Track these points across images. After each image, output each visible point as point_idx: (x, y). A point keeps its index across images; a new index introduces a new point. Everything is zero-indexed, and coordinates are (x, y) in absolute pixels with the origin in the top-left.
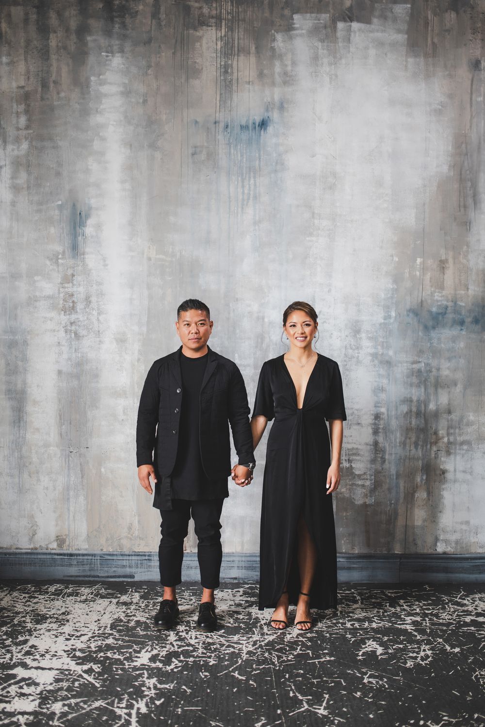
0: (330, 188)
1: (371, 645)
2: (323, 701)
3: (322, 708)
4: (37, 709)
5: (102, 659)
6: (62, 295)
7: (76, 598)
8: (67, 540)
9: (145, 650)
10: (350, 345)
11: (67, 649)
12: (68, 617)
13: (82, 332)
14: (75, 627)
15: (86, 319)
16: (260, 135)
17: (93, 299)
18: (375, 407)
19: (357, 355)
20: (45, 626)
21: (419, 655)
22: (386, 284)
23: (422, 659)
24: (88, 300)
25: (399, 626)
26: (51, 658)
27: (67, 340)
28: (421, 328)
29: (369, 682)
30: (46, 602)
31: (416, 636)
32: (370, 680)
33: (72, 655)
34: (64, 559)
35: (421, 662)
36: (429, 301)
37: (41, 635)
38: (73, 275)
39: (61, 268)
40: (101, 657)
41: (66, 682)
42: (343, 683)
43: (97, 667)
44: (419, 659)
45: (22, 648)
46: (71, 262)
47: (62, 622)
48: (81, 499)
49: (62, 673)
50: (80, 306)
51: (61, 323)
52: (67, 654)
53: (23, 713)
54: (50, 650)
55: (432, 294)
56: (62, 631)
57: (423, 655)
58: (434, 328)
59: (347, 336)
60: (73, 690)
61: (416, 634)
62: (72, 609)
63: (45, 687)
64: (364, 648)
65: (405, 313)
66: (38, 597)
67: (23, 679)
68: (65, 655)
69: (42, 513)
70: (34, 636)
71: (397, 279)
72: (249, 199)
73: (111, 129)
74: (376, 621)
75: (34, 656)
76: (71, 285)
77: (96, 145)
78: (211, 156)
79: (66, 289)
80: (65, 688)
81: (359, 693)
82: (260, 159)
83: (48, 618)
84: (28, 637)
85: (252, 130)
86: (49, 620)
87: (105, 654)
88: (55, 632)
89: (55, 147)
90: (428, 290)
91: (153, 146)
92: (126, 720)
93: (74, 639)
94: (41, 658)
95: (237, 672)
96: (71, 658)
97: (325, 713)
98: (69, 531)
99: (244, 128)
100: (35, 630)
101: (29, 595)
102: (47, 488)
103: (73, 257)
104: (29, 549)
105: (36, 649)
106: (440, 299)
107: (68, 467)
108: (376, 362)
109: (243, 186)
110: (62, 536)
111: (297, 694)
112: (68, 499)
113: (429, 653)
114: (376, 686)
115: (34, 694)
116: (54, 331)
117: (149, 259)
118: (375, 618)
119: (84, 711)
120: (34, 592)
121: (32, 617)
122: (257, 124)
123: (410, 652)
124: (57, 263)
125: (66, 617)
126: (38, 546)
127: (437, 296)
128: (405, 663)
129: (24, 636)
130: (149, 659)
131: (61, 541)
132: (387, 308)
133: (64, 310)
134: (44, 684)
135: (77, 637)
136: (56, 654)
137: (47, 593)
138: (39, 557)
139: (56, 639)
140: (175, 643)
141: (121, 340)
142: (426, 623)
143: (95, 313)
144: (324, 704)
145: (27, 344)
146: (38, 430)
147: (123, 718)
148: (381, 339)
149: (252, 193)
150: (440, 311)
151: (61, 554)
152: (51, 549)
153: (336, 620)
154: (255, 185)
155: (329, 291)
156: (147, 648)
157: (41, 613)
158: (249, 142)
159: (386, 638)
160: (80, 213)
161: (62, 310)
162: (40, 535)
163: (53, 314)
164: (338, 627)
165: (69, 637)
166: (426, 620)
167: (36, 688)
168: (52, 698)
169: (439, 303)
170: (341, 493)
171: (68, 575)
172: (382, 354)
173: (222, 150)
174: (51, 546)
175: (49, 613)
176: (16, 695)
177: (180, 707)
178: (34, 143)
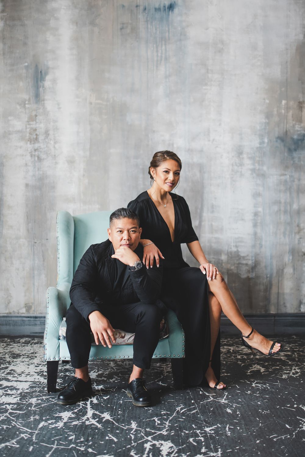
0: (220, 51)
1: (256, 367)
2: (224, 396)
3: (224, 399)
4: (19, 402)
5: (63, 376)
6: (28, 130)
7: (40, 345)
8: (33, 306)
9: (93, 371)
10: (236, 163)
11: (36, 371)
12: (36, 355)
13: (43, 156)
14: (41, 360)
15: (45, 146)
16: (169, 15)
17: (51, 132)
18: (255, 207)
19: (240, 170)
20: (19, 360)
21: (291, 372)
22: (260, 119)
23: (293, 374)
24: (47, 133)
25: (276, 357)
26: (26, 376)
27: (32, 162)
28: (286, 150)
29: (256, 386)
30: (19, 347)
31: (288, 362)
32: (257, 385)
33: (41, 374)
34: (31, 320)
35: (293, 376)
36: (292, 131)
37: (17, 364)
38: (36, 116)
39: (27, 111)
40: (62, 375)
41: (38, 388)
42: (238, 387)
43: (59, 380)
44: (291, 374)
45: (5, 371)
46: (34, 106)
47: (32, 358)
48: (43, 277)
49: (34, 383)
50: (41, 138)
51: (28, 150)
52: (38, 374)
53: (9, 404)
54: (24, 372)
55: (294, 126)
56: (32, 362)
57: (294, 372)
58: (295, 150)
59: (233, 157)
60: (44, 392)
61: (288, 361)
62: (38, 351)
63: (23, 391)
64: (252, 369)
65: (275, 140)
66: (13, 345)
67: (7, 387)
68: (36, 374)
69: (14, 287)
70: (12, 365)
71: (269, 116)
72: (161, 60)
73: (63, 12)
74: (259, 355)
75: (13, 375)
76: (35, 122)
77: (52, 23)
78: (134, 30)
79: (31, 126)
80: (37, 391)
81: (249, 392)
82: (169, 31)
83: (21, 355)
84: (8, 366)
85: (163, 11)
86: (22, 357)
87: (64, 374)
88: (27, 363)
89: (23, 25)
90: (291, 123)
91: (93, 23)
92: (83, 407)
93: (41, 366)
94: (19, 376)
95: (160, 382)
96: (40, 376)
97: (226, 402)
98: (34, 300)
99: (157, 10)
100: (13, 362)
101: (6, 344)
102: (18, 269)
103: (36, 103)
104: (5, 313)
105: (14, 371)
106: (299, 129)
107: (34, 253)
108: (254, 175)
109: (157, 51)
110: (29, 304)
111: (205, 392)
112: (34, 277)
113: (298, 371)
114: (261, 388)
115: (16, 394)
116: (23, 155)
117: (91, 103)
118: (258, 353)
119: (53, 402)
120: (9, 342)
121: (10, 355)
122: (167, 7)
123: (285, 370)
124: (24, 107)
125: (35, 355)
126: (11, 311)
127: (298, 127)
128: (282, 376)
129: (5, 365)
130: (96, 376)
131: (28, 307)
132: (261, 136)
133: (30, 140)
134: (22, 389)
135: (44, 365)
136: (29, 374)
137: (20, 343)
138: (13, 319)
139: (29, 366)
140: (114, 368)
141: (71, 162)
142: (295, 355)
143: (52, 142)
144: (225, 397)
145: (4, 166)
146: (11, 227)
147: (81, 406)
148: (257, 159)
149: (163, 56)
150: (300, 138)
151: (28, 317)
152: (21, 313)
153: (230, 354)
154: (166, 50)
155: (220, 125)
156: (94, 370)
157: (16, 353)
158: (161, 19)
159: (267, 364)
160: (41, 72)
161: (29, 141)
162: (13, 303)
163: (22, 144)
164: (231, 358)
165: (38, 365)
166: (295, 354)
167: (17, 391)
168: (29, 396)
169: (299, 133)
170: (231, 270)
171: (34, 332)
172: (259, 169)
173: (142, 26)
174: (21, 311)
175: (22, 353)
176: (3, 395)
177: (121, 400)
178: (8, 22)
